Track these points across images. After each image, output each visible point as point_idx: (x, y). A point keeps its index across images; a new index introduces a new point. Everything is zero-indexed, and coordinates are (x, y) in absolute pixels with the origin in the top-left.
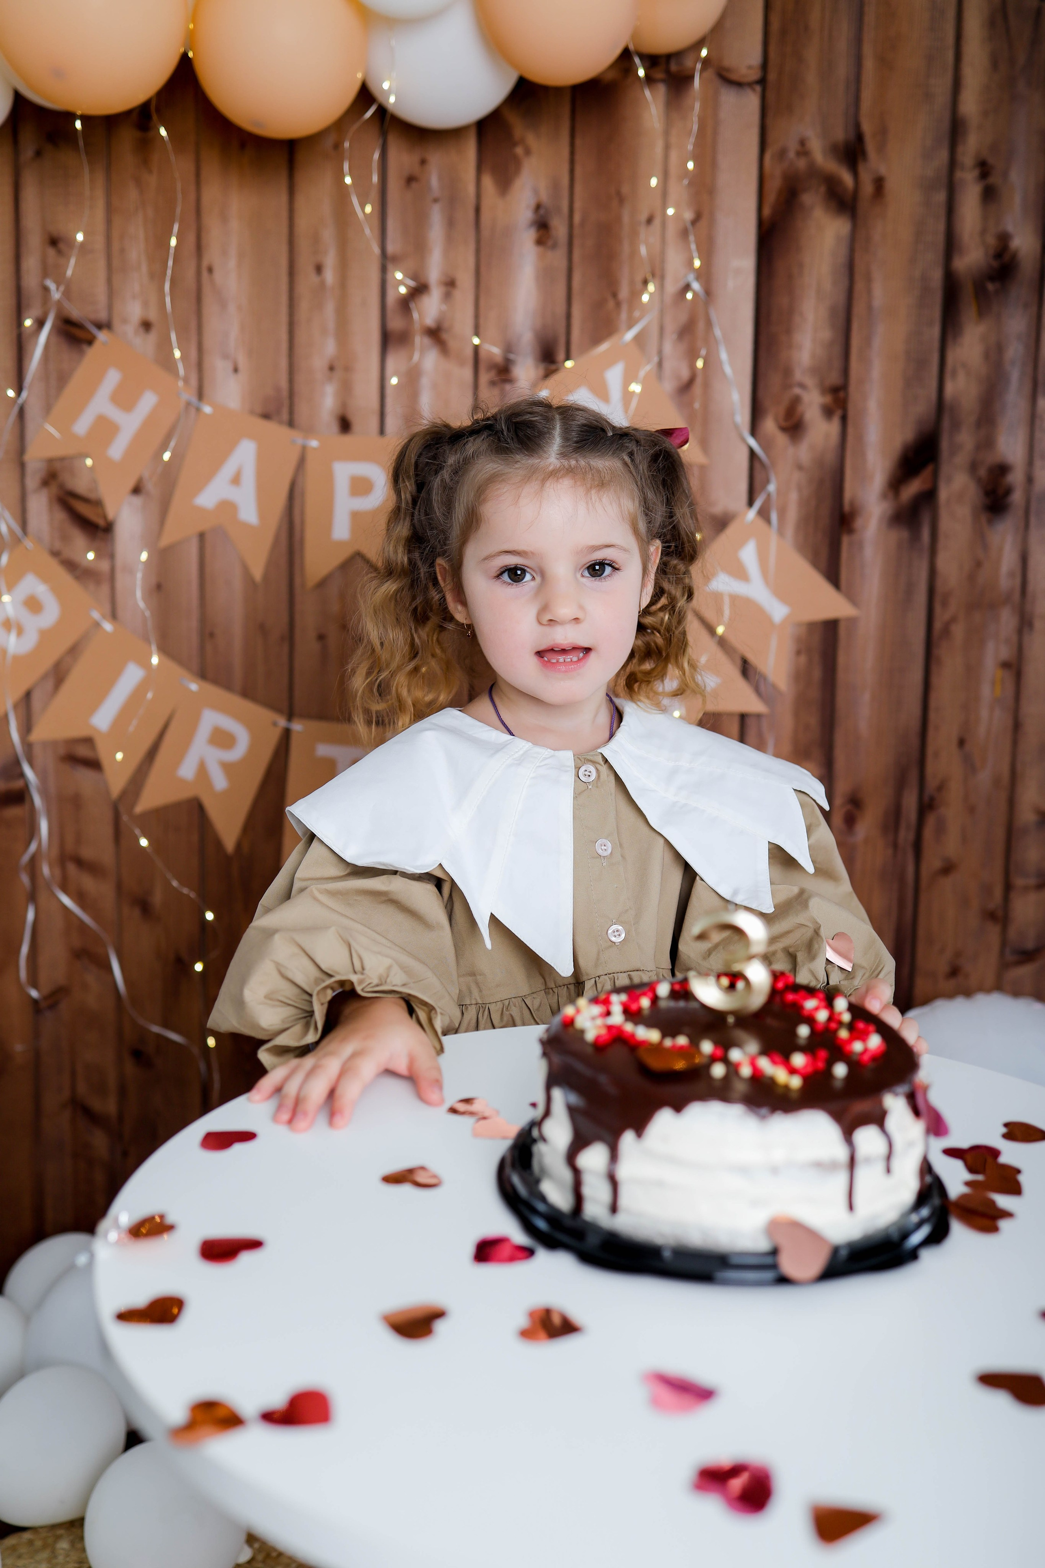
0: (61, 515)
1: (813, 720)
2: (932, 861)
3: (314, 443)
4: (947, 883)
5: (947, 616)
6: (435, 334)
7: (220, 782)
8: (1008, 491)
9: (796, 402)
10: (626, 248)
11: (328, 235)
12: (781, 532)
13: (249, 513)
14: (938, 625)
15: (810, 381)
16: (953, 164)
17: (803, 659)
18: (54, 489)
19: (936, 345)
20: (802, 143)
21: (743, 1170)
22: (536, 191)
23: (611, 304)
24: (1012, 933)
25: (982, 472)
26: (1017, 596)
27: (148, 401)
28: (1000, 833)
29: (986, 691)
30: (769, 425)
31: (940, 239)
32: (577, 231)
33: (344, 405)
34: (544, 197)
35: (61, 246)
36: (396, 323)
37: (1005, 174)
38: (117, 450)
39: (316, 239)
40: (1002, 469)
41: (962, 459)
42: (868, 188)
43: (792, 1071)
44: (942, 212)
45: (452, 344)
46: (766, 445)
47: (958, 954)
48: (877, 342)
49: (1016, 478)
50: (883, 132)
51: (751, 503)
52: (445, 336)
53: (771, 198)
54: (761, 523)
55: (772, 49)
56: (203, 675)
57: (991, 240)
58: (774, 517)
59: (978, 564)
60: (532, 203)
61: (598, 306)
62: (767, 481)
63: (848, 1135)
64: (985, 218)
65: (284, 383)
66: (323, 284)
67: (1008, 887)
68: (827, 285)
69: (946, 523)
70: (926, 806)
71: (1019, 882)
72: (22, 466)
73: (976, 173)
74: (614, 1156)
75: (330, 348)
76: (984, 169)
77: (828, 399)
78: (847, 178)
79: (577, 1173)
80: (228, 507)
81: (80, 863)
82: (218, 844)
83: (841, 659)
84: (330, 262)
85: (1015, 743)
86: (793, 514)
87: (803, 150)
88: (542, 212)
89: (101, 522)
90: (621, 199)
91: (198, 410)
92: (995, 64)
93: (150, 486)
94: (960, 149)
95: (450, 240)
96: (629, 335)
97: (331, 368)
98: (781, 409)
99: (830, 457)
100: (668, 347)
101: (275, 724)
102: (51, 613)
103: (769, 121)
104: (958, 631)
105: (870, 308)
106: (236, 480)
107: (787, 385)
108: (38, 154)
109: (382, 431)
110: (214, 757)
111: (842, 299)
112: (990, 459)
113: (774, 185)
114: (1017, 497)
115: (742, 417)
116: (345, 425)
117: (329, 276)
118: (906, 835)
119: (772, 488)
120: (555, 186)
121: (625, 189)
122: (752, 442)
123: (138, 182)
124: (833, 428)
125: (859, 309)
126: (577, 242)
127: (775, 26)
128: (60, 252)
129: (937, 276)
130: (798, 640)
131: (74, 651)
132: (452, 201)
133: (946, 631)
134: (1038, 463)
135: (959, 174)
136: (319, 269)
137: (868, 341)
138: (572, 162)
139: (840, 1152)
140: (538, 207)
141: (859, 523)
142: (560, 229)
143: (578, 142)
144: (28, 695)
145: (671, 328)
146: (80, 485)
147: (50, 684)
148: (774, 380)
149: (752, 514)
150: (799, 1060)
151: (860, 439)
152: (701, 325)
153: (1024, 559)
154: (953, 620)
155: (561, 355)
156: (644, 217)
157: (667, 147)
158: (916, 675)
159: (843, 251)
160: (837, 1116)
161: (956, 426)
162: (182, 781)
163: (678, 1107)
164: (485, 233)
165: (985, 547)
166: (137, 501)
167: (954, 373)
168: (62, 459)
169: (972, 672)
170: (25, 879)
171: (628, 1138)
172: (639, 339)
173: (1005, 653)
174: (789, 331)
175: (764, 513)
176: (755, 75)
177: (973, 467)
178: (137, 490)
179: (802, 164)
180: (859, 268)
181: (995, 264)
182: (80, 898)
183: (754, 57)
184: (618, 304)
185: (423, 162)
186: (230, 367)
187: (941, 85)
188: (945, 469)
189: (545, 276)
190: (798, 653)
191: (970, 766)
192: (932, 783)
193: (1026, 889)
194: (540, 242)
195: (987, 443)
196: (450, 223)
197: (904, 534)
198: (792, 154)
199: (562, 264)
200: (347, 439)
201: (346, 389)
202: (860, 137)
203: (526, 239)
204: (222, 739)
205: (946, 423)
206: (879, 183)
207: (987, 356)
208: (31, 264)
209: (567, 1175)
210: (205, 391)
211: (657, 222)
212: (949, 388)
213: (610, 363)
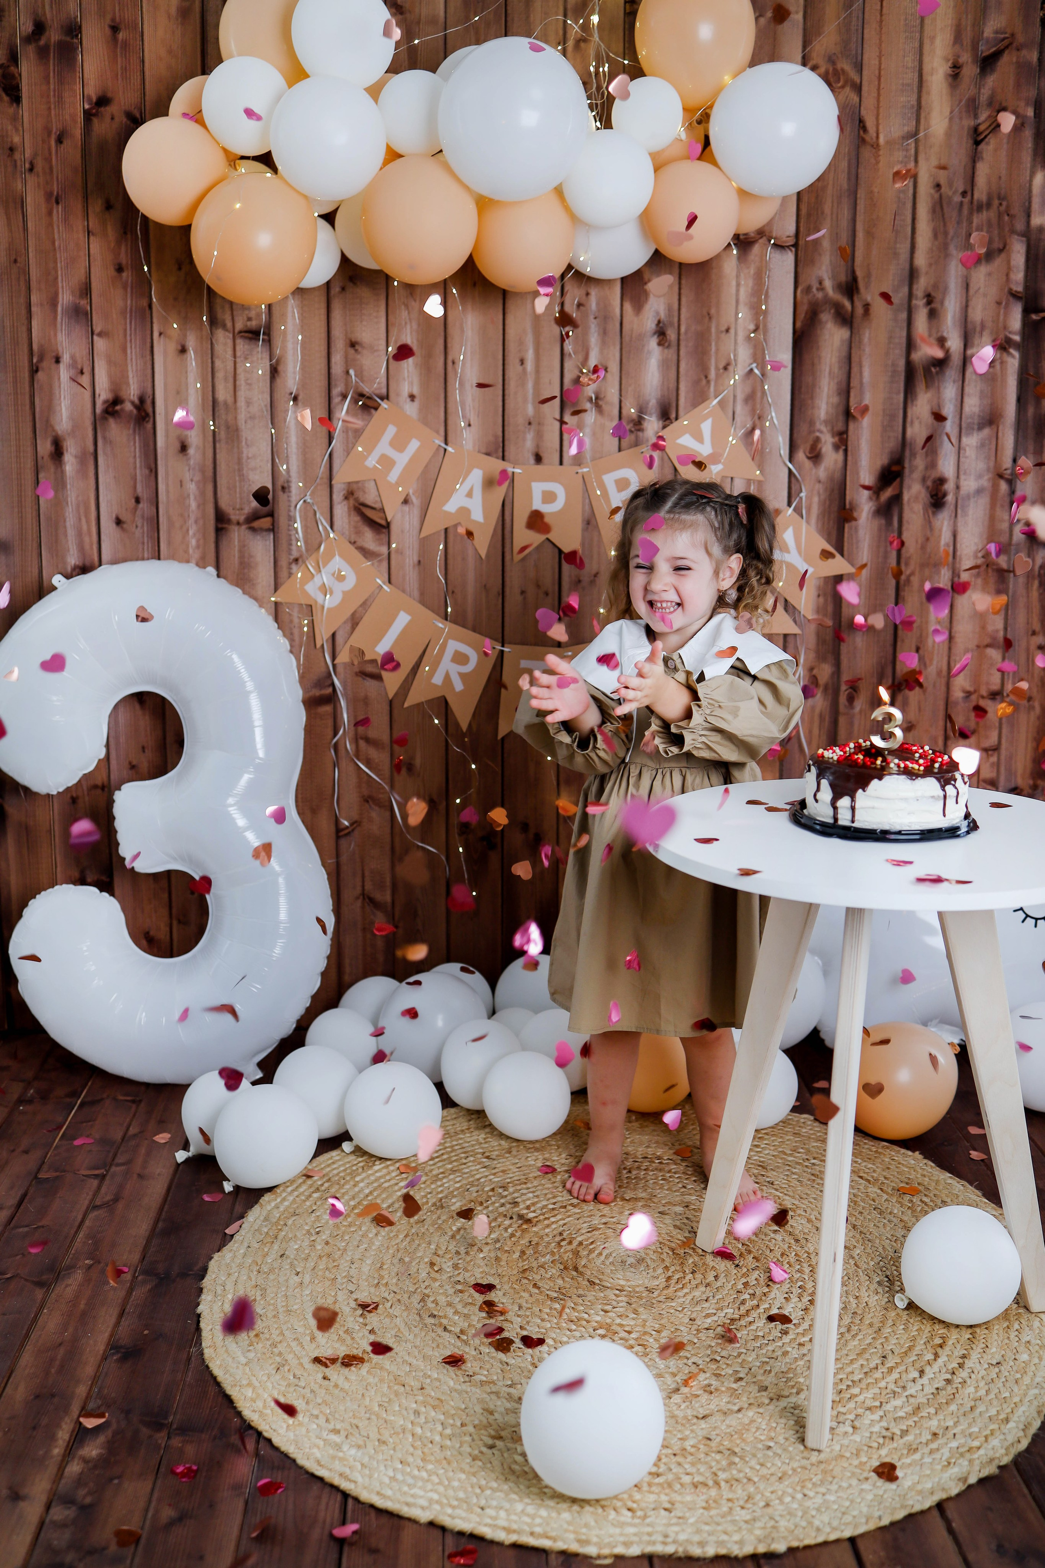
0: (357, 518)
1: (828, 640)
3: (520, 470)
5: (908, 572)
6: (596, 402)
7: (459, 686)
8: (945, 494)
9: (817, 440)
10: (713, 347)
11: (529, 339)
12: (808, 522)
13: (477, 515)
14: (903, 575)
15: (823, 428)
16: (911, 295)
17: (821, 600)
18: (352, 501)
19: (901, 405)
20: (821, 283)
21: (905, 800)
22: (658, 313)
23: (705, 383)
25: (929, 483)
27: (414, 445)
30: (801, 456)
31: (904, 341)
32: (682, 337)
33: (538, 446)
34: (663, 316)
35: (357, 347)
36: (570, 392)
37: (942, 303)
38: (393, 476)
39: (521, 343)
40: (941, 481)
41: (917, 475)
42: (859, 310)
43: (920, 765)
44: (905, 325)
45: (605, 407)
46: (799, 468)
49: (949, 486)
50: (868, 275)
51: (789, 505)
52: (601, 402)
53: (801, 316)
54: (796, 516)
55: (802, 225)
56: (446, 617)
58: (804, 512)
59: (928, 539)
60: (655, 319)
61: (697, 382)
62: (801, 491)
63: (943, 788)
64: (930, 329)
65: (500, 434)
66: (524, 370)
68: (836, 370)
69: (907, 514)
72: (331, 487)
73: (925, 300)
74: (853, 800)
75: (531, 411)
76: (929, 299)
77: (836, 439)
78: (847, 304)
79: (835, 808)
80: (464, 511)
81: (367, 740)
82: (457, 725)
84: (530, 356)
85: (950, 649)
86: (815, 510)
87: (821, 288)
88: (662, 325)
89: (383, 522)
90: (710, 317)
91: (445, 450)
92: (935, 236)
93: (414, 499)
94: (915, 287)
95: (604, 343)
96: (715, 402)
97: (530, 424)
98: (808, 446)
99: (838, 475)
100: (739, 409)
101: (493, 648)
102: (351, 581)
103: (800, 270)
104: (916, 581)
105: (861, 383)
106: (470, 495)
107: (811, 432)
108: (343, 289)
109: (561, 463)
110: (455, 670)
111: (844, 377)
112: (934, 475)
113: (803, 309)
114: (950, 498)
115: (785, 451)
116: (538, 459)
117: (530, 365)
119: (803, 495)
120: (670, 309)
121: (713, 309)
122: (790, 466)
123: (407, 306)
124: (840, 456)
125: (854, 383)
126: (682, 344)
127: (804, 212)
128: (356, 350)
129: (902, 363)
130: (819, 588)
131: (365, 605)
132: (604, 317)
133: (908, 581)
134: (962, 477)
135: (914, 302)
136: (522, 362)
138: (680, 294)
139: (942, 793)
140: (659, 322)
141: (855, 515)
142: (671, 334)
143: (683, 282)
144: (334, 635)
145: (740, 397)
146: (370, 498)
147: (348, 627)
148: (803, 428)
149: (790, 511)
150: (921, 761)
151: (856, 463)
152: (759, 394)
153: (955, 536)
154: (912, 574)
155: (673, 416)
156: (724, 328)
157: (738, 285)
159: (845, 349)
160: (938, 780)
161: (913, 455)
162: (436, 686)
163: (880, 779)
164: (626, 338)
165: (931, 529)
166: (406, 508)
167: (912, 422)
168: (357, 482)
170: (333, 752)
171: (860, 791)
172: (720, 403)
174: (812, 398)
175: (798, 511)
176: (792, 241)
177: (924, 480)
178: (406, 501)
179: (820, 295)
180: (855, 359)
182: (368, 764)
183: (791, 229)
184: (708, 382)
185: (588, 294)
187: (904, 248)
188: (907, 481)
189: (664, 364)
190: (820, 596)
191: (924, 664)
192: (900, 675)
194: (660, 344)
195: (932, 465)
196: (604, 333)
197: (883, 521)
198: (814, 290)
199: (675, 357)
200: (539, 467)
201: (539, 435)
202: (855, 279)
203: (653, 343)
204: (460, 658)
205: (907, 453)
206: (867, 307)
207: (932, 410)
208: (337, 359)
209: (831, 812)
210: (450, 439)
211: (732, 331)
212: (909, 432)
213: (705, 419)
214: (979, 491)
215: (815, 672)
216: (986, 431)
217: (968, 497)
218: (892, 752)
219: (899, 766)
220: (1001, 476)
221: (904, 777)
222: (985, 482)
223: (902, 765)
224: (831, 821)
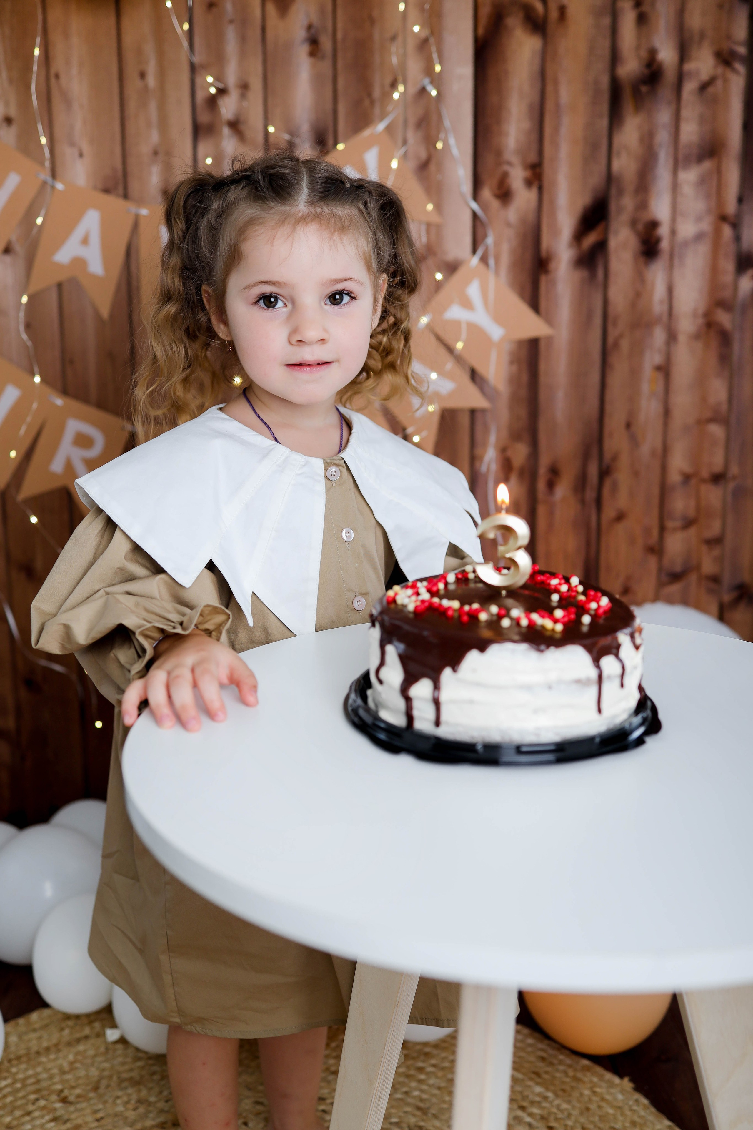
1: (523, 412)
2: (609, 512)
3: (144, 212)
4: (620, 528)
5: (617, 332)
6: (235, 125)
8: (658, 240)
9: (506, 175)
10: (377, 58)
11: (149, 48)
12: (497, 274)
13: (96, 267)
14: (610, 340)
15: (515, 160)
17: (515, 368)
19: (605, 131)
21: (527, 688)
22: (308, 15)
23: (367, 102)
24: (666, 562)
25: (640, 227)
26: (665, 318)
27: (13, 180)
28: (656, 491)
29: (645, 388)
30: (487, 193)
31: (607, 51)
32: (339, 46)
36: (204, 118)
37: (653, 5)
39: (139, 52)
40: (654, 225)
41: (625, 217)
42: (554, 14)
43: (556, 621)
44: (608, 33)
45: (248, 132)
46: (484, 207)
47: (628, 578)
48: (564, 131)
49: (663, 231)
51: (474, 251)
52: (242, 127)
53: (483, 21)
54: (482, 267)
56: (65, 392)
57: (644, 54)
58: (492, 262)
59: (638, 295)
60: (305, 23)
61: (357, 103)
62: (487, 236)
63: (597, 663)
64: (639, 37)
65: (121, 165)
66: (146, 87)
67: (662, 529)
68: (526, 88)
69: (614, 266)
70: (605, 473)
71: (670, 524)
73: (632, 2)
74: (437, 687)
75: (155, 137)
77: (527, 174)
78: (539, 6)
79: (407, 700)
80: (79, 262)
83: (542, 366)
84: (153, 69)
85: (666, 425)
86: (505, 260)
88: (313, 31)
90: (372, 21)
91: (53, 187)
93: (17, 247)
95: (243, 54)
96: (381, 127)
97: (156, 153)
98: (495, 181)
99: (531, 217)
100: (410, 134)
101: (123, 428)
104: (625, 344)
105: (557, 105)
106: (85, 241)
107: (498, 164)
110: (77, 455)
111: (535, 97)
112: (645, 217)
113: (486, 11)
114: (665, 245)
115: (466, 187)
117: (151, 81)
118: (590, 495)
119: (490, 240)
120: (322, 11)
121: (376, 13)
122: (474, 206)
124: (532, 195)
125: (549, 105)
126: (340, 55)
129: (605, 81)
132: (243, 22)
133: (616, 344)
134: (679, 220)
135: (620, 4)
136: (143, 75)
137: (556, 129)
139: (592, 673)
140: (310, 27)
141: (552, 266)
142: (326, 43)
145: (412, 120)
148: (489, 159)
149: (475, 261)
150: (559, 612)
151: (552, 203)
152: (433, 118)
153: (670, 290)
154: (621, 336)
155: (331, 142)
156: (390, 35)
158: (595, 377)
159: (537, 61)
161: (621, 193)
162: (55, 474)
163: (482, 649)
164: (270, 47)
165: (643, 283)
166: (8, 258)
167: (619, 153)
169: (635, 373)
172: (389, 129)
173: (658, 359)
174: (499, 122)
175: (484, 259)
177: (633, 223)
178: (7, 250)
180: (549, 75)
181: (646, 71)
184: (372, 102)
186: (76, 153)
188: (613, 225)
189: (317, 80)
190: (511, 362)
191: (635, 442)
192: (608, 456)
193: (675, 529)
194: (313, 54)
195: (643, 205)
196: (243, 39)
197: (584, 273)
199: (329, 71)
201: (169, 169)
203: (302, 51)
204: (83, 441)
205: (613, 191)
206: (562, 10)
207: (642, 140)
209: (401, 703)
210: (59, 171)
211: (400, 39)
212: (616, 165)
213: (368, 147)
214: (699, 237)
215: (509, 453)
216: (707, 165)
217: (686, 244)
218: (513, 592)
219: (517, 622)
220: (723, 218)
221: (524, 647)
222: (706, 225)
223: (524, 622)
224: (398, 720)
